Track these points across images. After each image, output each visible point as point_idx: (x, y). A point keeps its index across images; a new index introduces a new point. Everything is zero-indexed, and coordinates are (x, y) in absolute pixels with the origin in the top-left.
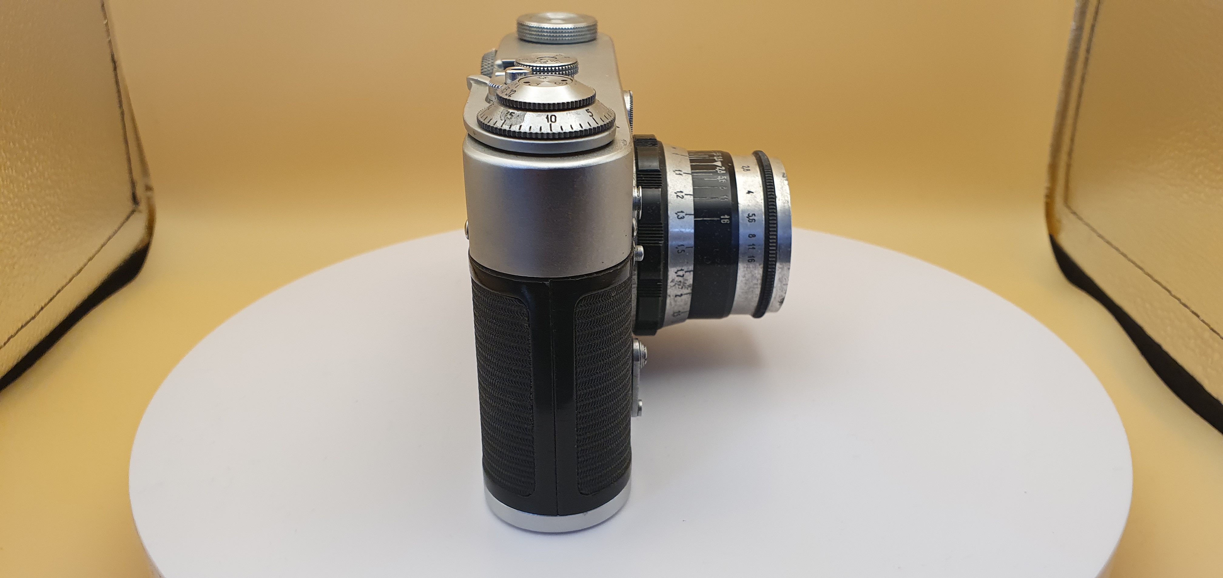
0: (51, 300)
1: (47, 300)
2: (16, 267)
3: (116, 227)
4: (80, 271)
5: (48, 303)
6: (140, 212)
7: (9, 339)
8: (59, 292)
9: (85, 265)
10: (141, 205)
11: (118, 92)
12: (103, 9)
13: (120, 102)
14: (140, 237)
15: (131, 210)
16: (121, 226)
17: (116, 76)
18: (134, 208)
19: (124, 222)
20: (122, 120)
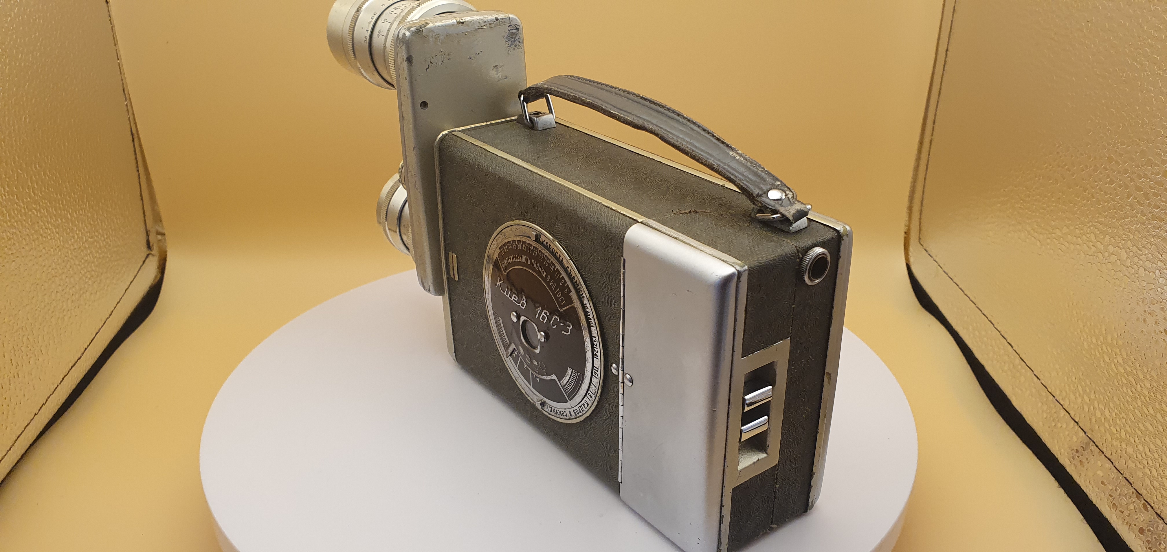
0: (92, 341)
2: (66, 318)
3: (135, 272)
4: (111, 315)
5: (90, 343)
6: (153, 255)
7: (63, 379)
8: (97, 333)
9: (114, 309)
10: (153, 249)
11: (136, 159)
12: (124, 93)
13: (137, 167)
14: (154, 276)
15: (145, 255)
16: (139, 270)
17: (134, 146)
18: (148, 252)
19: (141, 266)
20: (139, 181)
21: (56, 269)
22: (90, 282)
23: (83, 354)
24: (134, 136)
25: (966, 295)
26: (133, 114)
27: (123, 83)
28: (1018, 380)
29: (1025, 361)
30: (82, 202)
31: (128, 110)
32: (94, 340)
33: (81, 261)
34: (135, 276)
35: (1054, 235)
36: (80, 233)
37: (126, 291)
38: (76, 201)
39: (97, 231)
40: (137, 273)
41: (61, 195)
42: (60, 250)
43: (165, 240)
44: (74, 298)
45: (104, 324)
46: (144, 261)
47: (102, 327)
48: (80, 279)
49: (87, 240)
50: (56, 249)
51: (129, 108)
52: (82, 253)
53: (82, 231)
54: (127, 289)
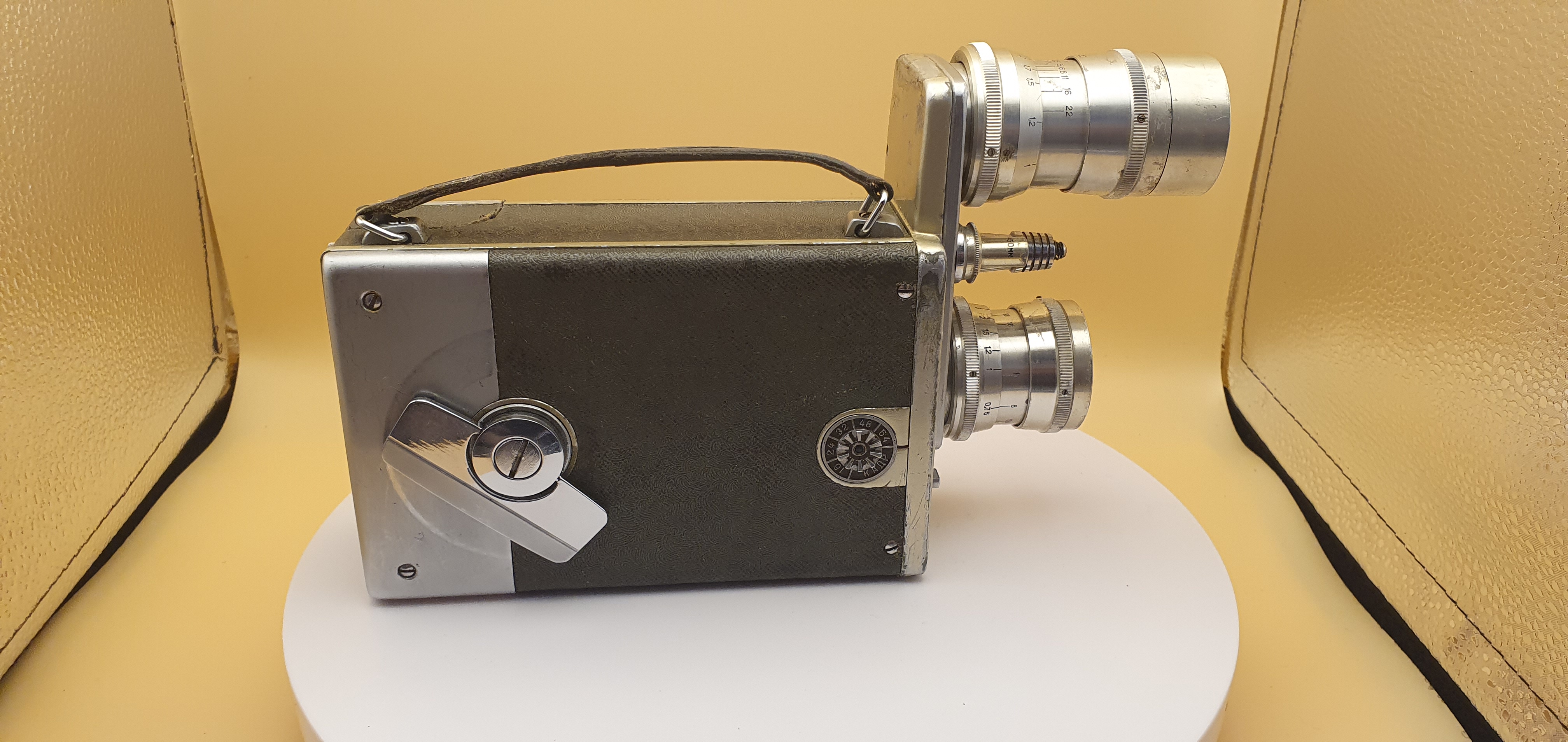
0: (139, 473)
1: (135, 476)
2: (107, 441)
3: (198, 382)
4: (165, 438)
5: (137, 476)
6: (221, 360)
7: (101, 523)
8: (147, 462)
9: (170, 429)
10: (221, 352)
11: (203, 230)
12: (191, 144)
13: (205, 241)
14: (221, 387)
15: (211, 360)
16: (203, 379)
17: (201, 215)
18: (215, 356)
19: (205, 374)
20: (206, 261)
21: (96, 375)
22: (139, 392)
23: (128, 489)
24: (202, 200)
25: (1304, 430)
26: (201, 172)
27: (189, 131)
28: (1375, 546)
29: (1384, 519)
30: (132, 288)
31: (194, 166)
32: (142, 471)
33: (128, 366)
34: (198, 387)
35: (1425, 352)
36: (128, 327)
37: (185, 406)
38: (124, 286)
39: (150, 326)
40: (200, 383)
41: (105, 278)
42: (102, 350)
43: (237, 338)
44: (117, 414)
45: (156, 450)
46: (209, 368)
47: (152, 455)
48: (128, 389)
49: (136, 338)
50: (97, 350)
51: (196, 164)
52: (130, 355)
53: (132, 325)
54: (187, 403)
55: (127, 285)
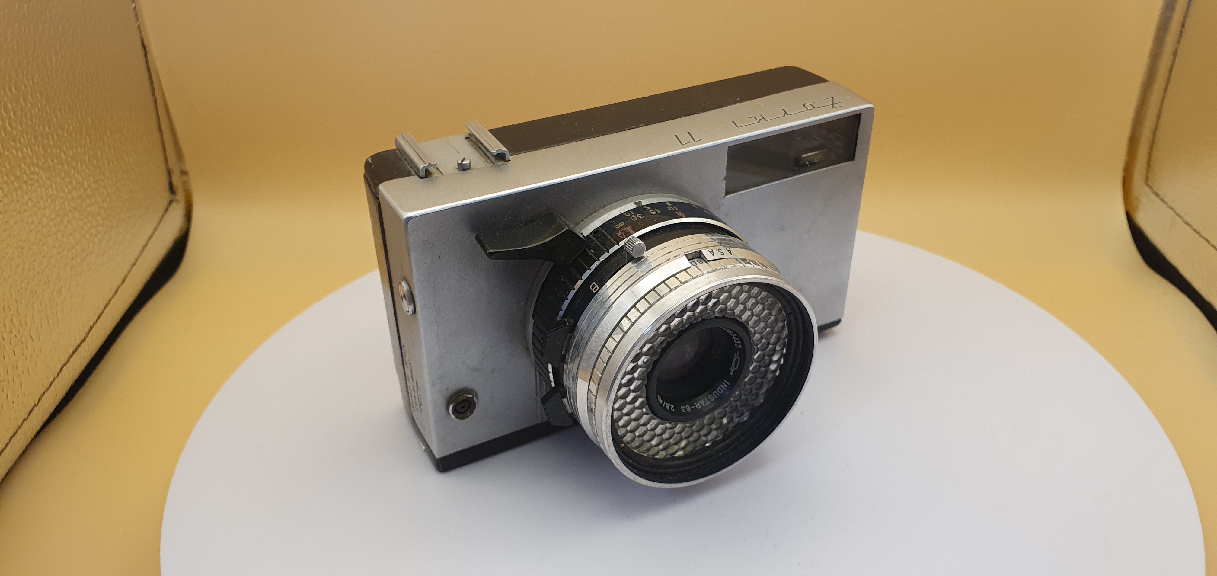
0: (99, 317)
2: (64, 289)
3: (155, 224)
4: (124, 281)
5: (97, 320)
6: (178, 201)
8: (106, 306)
9: (129, 272)
10: (177, 193)
11: (150, 78)
14: (177, 227)
15: (169, 201)
16: (161, 221)
17: (147, 62)
18: (171, 198)
19: (163, 216)
20: (156, 108)
21: (48, 225)
22: (96, 240)
23: (88, 334)
24: (147, 49)
30: (80, 136)
32: (103, 315)
33: (82, 214)
34: (156, 229)
36: (80, 177)
38: (71, 136)
39: (103, 174)
40: (158, 224)
41: (50, 128)
42: (53, 201)
43: (191, 180)
44: (74, 263)
45: (116, 292)
47: (113, 297)
48: (82, 237)
49: (89, 186)
50: (47, 200)
52: (83, 203)
53: (83, 174)
55: (74, 135)
